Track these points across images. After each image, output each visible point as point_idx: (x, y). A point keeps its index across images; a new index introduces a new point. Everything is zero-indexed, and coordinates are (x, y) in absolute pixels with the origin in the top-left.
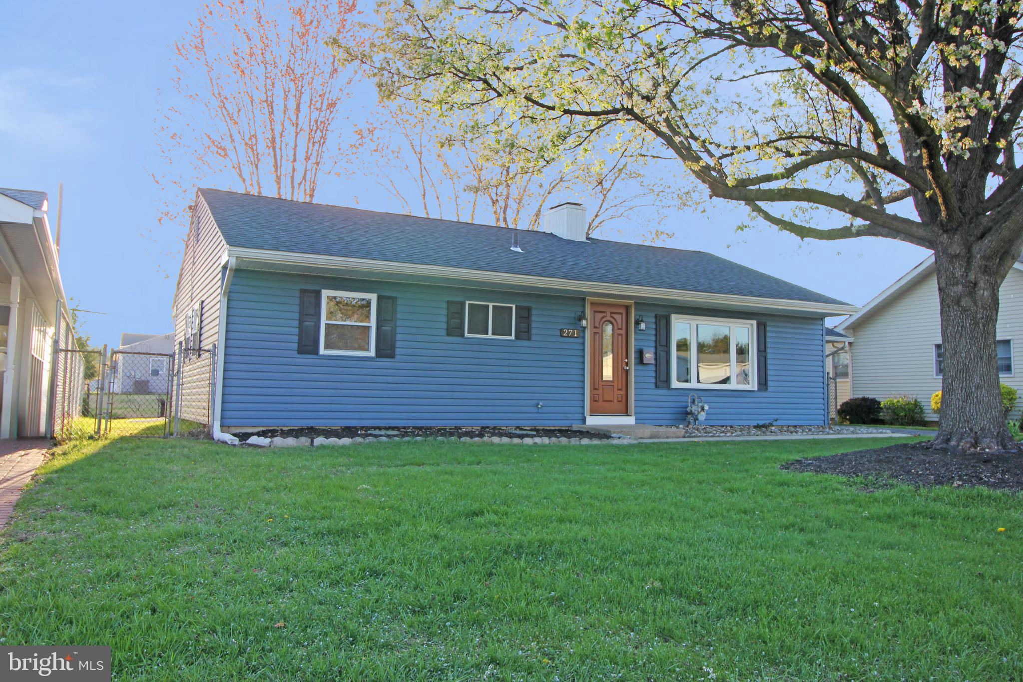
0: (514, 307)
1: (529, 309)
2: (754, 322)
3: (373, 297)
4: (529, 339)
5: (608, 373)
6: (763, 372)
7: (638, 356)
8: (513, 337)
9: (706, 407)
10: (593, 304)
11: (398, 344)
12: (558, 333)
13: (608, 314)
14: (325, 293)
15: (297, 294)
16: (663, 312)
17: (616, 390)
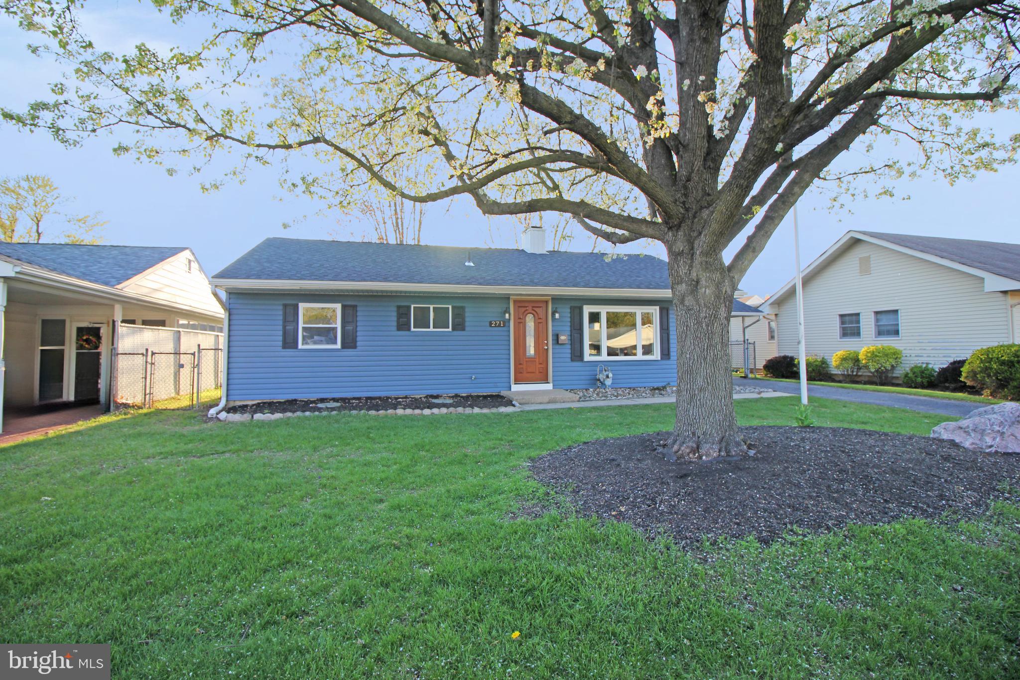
0: (450, 307)
1: (463, 308)
2: (658, 308)
3: (338, 307)
4: (463, 329)
5: (531, 351)
6: (665, 346)
7: (555, 338)
8: (450, 329)
9: (611, 375)
10: (515, 302)
11: (358, 339)
12: (488, 324)
13: (531, 308)
14: (302, 306)
15: (281, 307)
16: (577, 304)
17: (537, 364)
